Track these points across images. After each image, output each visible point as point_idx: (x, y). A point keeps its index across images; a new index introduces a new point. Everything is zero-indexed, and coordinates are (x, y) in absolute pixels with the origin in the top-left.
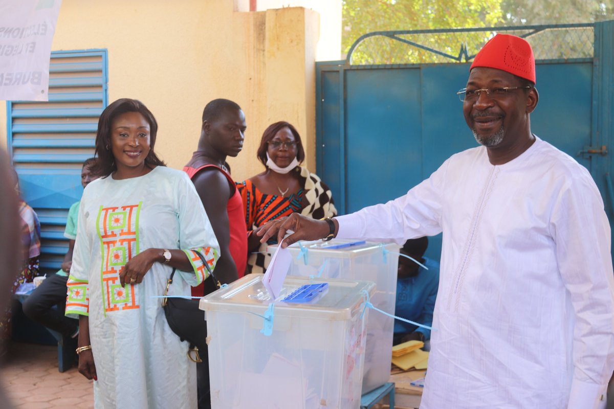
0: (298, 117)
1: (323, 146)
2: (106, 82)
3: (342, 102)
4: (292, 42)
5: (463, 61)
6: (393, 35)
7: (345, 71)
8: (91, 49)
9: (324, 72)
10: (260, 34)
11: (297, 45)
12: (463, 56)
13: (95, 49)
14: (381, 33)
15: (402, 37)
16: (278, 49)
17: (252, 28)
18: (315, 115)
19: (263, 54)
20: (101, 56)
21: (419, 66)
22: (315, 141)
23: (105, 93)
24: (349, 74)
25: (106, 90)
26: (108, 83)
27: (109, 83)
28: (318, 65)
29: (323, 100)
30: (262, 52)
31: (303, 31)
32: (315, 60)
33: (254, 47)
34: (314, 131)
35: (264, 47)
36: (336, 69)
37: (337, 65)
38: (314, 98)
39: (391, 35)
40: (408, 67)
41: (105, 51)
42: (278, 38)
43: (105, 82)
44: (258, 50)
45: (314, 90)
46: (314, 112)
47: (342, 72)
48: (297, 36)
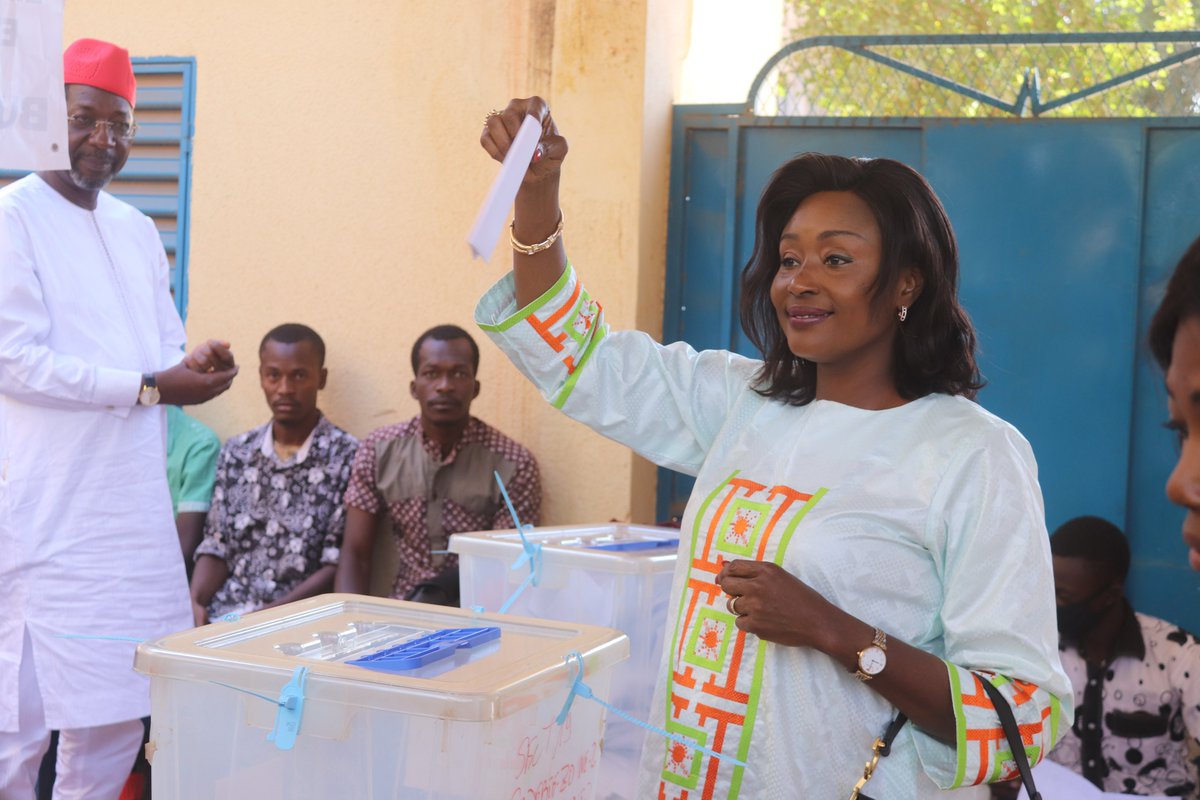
0: (620, 235)
1: (684, 308)
2: (189, 135)
3: (730, 204)
4: (614, 53)
5: (1026, 113)
6: (861, 46)
7: (743, 130)
8: (160, 57)
9: (693, 131)
10: (543, 34)
11: (627, 61)
12: (1028, 102)
13: (167, 57)
14: (831, 41)
15: (879, 50)
16: (582, 69)
17: (526, 18)
18: (665, 234)
19: (549, 83)
20: (179, 75)
21: (917, 125)
22: (662, 296)
23: (184, 162)
24: (753, 138)
25: (188, 154)
26: (193, 138)
27: (197, 138)
28: (678, 113)
29: (688, 199)
30: (545, 77)
31: (642, 31)
32: (672, 100)
33: (529, 64)
34: (663, 272)
35: (550, 64)
36: (720, 123)
37: (725, 115)
38: (667, 192)
39: (858, 45)
40: (891, 125)
41: (190, 62)
42: (582, 44)
43: (185, 134)
44: (538, 72)
45: (667, 172)
46: (665, 226)
47: (734, 135)
48: (627, 40)
